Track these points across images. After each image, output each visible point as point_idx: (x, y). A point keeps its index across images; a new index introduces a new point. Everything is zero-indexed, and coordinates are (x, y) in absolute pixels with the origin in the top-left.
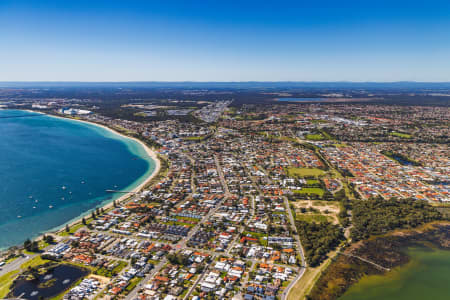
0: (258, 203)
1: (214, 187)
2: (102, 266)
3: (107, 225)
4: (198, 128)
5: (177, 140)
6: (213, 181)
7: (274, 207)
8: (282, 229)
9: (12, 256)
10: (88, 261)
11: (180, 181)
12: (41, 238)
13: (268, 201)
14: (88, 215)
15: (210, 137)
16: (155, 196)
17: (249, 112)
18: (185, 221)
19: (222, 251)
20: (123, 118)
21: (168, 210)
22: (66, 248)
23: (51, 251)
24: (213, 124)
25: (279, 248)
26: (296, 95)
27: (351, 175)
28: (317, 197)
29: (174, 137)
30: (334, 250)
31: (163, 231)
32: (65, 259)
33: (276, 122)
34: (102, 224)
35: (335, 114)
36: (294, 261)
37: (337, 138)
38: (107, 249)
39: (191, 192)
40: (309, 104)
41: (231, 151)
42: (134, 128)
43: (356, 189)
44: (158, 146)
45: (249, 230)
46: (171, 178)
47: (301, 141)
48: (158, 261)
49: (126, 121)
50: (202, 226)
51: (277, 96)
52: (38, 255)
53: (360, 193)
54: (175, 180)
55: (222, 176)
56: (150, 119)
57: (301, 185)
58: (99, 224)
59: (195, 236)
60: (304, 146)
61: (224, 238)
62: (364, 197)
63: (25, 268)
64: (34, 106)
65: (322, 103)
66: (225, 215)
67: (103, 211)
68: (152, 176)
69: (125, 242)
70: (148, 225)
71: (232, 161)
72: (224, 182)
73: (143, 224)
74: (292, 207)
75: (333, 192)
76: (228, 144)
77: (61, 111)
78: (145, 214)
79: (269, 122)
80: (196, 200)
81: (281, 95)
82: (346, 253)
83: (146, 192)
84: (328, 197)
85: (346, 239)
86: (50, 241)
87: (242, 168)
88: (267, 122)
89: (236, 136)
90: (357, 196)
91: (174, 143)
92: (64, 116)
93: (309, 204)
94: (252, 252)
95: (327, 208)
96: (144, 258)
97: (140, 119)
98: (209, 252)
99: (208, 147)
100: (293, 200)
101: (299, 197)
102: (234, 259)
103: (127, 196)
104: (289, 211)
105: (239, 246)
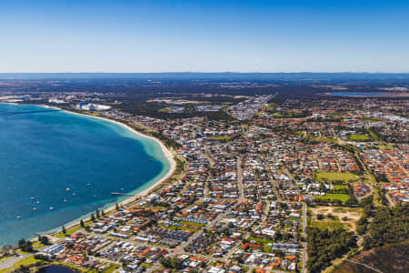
0: (272, 209)
1: (228, 191)
2: (93, 267)
3: (106, 227)
4: (227, 127)
5: (200, 140)
6: (229, 185)
7: (288, 213)
8: (290, 236)
9: (6, 255)
10: (80, 262)
11: (193, 184)
12: (37, 239)
13: (284, 206)
14: (86, 218)
15: (237, 137)
16: (162, 200)
17: (290, 108)
18: (188, 226)
19: (221, 256)
20: (145, 115)
21: (173, 214)
22: (60, 248)
23: (45, 251)
24: (246, 122)
25: (281, 255)
26: (352, 89)
27: (386, 180)
28: (340, 203)
29: (198, 136)
30: (340, 257)
31: (163, 235)
32: (58, 260)
33: (319, 119)
34: (101, 227)
35: (392, 111)
36: (293, 268)
37: (385, 139)
38: (101, 252)
39: (202, 196)
40: (365, 98)
41: (258, 152)
42: (155, 125)
43: (387, 196)
44: (177, 146)
45: (255, 236)
46: (184, 181)
47: (341, 142)
48: (151, 264)
49: (148, 118)
50: (205, 231)
51: (330, 90)
52: (31, 255)
53: (390, 200)
54: (188, 183)
55: (240, 180)
56: (174, 116)
57: (326, 191)
58: (97, 227)
59: (195, 241)
60: (343, 148)
61: (225, 243)
62: (392, 204)
63: (18, 266)
64: (50, 101)
65: (380, 99)
66: (233, 220)
67: (103, 214)
68: (163, 179)
69: (120, 246)
70: (148, 229)
71: (256, 164)
72: (241, 186)
73: (143, 228)
74: (309, 214)
75: (359, 199)
76: (256, 145)
77: (78, 106)
78: (148, 218)
79: (312, 120)
80: (206, 205)
81: (334, 88)
82: (352, 261)
83: (152, 196)
84: (352, 204)
85: (357, 247)
86: (45, 241)
87: (265, 171)
88: (308, 121)
89: (269, 136)
90: (385, 202)
91: (196, 143)
92: (81, 111)
93: (330, 210)
94: (252, 258)
95: (348, 215)
96: (136, 261)
97: (165, 116)
98: (206, 257)
99: (232, 148)
100: (313, 206)
101: (320, 203)
102: (231, 265)
103: (133, 199)
104: (305, 217)
105: (240, 252)
